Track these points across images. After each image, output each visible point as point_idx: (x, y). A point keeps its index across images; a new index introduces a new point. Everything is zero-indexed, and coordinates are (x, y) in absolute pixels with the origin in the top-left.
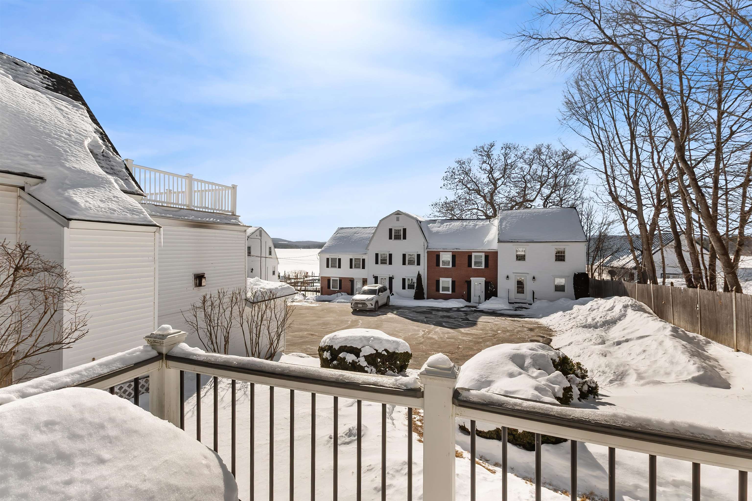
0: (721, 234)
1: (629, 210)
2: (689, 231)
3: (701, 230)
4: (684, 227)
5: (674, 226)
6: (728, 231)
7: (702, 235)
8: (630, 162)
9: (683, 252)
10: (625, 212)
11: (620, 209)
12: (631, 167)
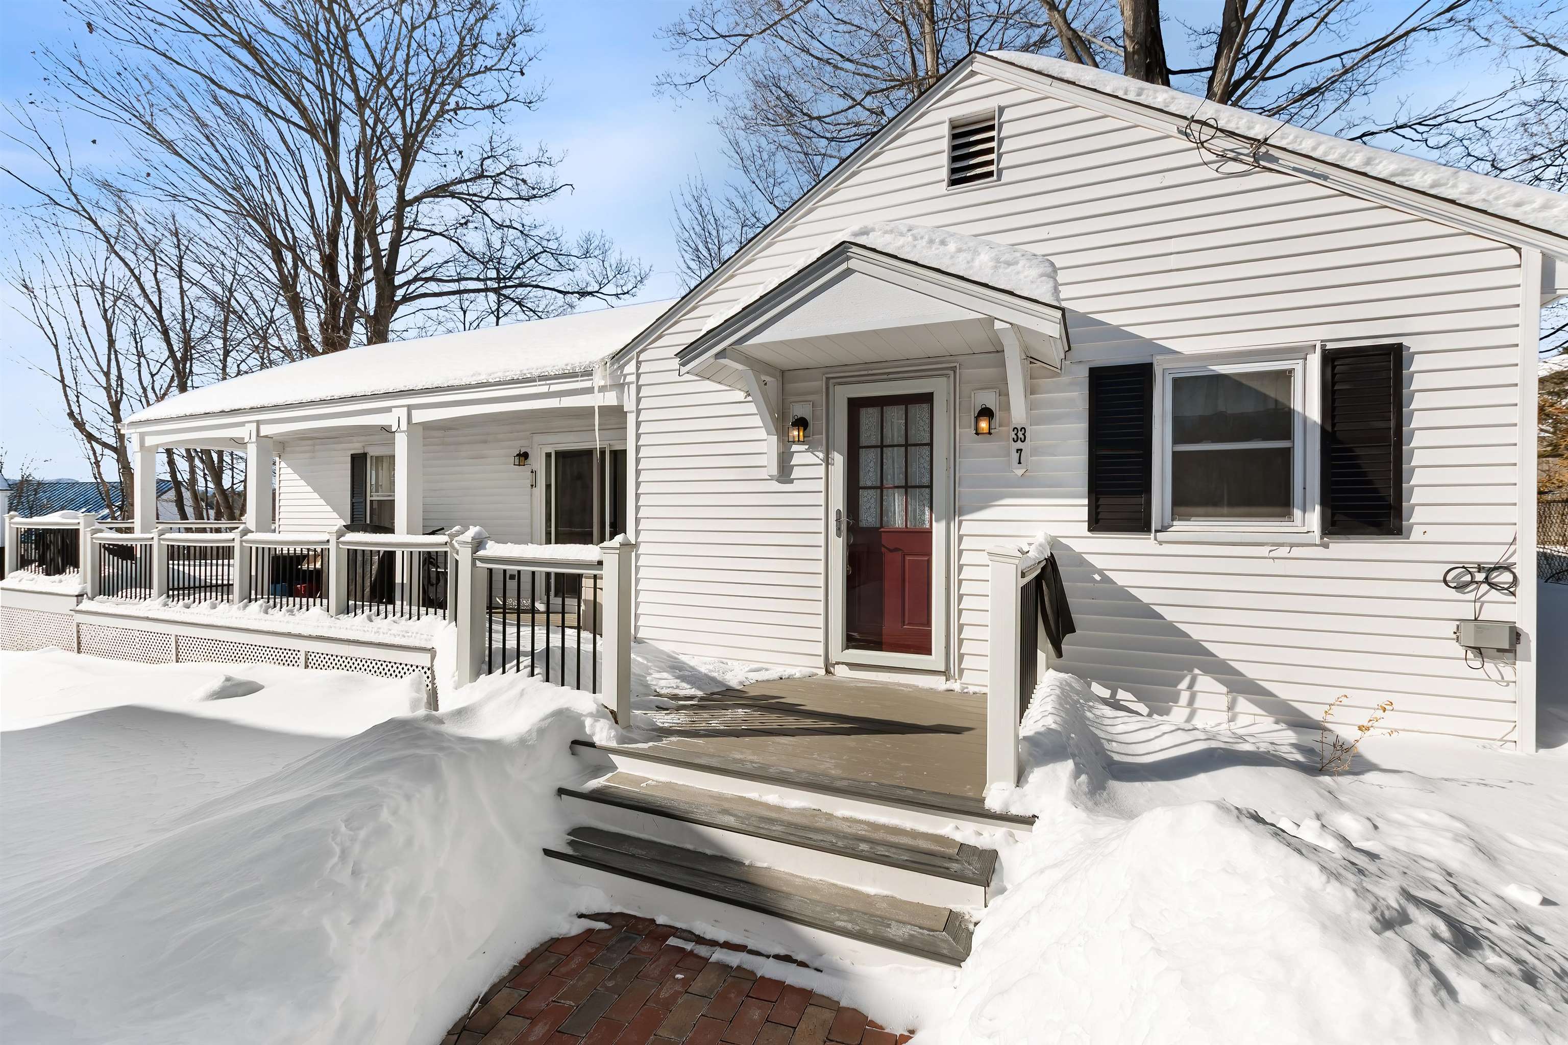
0: (226, 488)
1: (105, 445)
2: (193, 480)
3: (206, 481)
4: (186, 476)
5: (173, 473)
6: (233, 484)
7: (206, 487)
8: (107, 374)
9: (186, 508)
10: (98, 447)
11: (89, 442)
12: (108, 380)
